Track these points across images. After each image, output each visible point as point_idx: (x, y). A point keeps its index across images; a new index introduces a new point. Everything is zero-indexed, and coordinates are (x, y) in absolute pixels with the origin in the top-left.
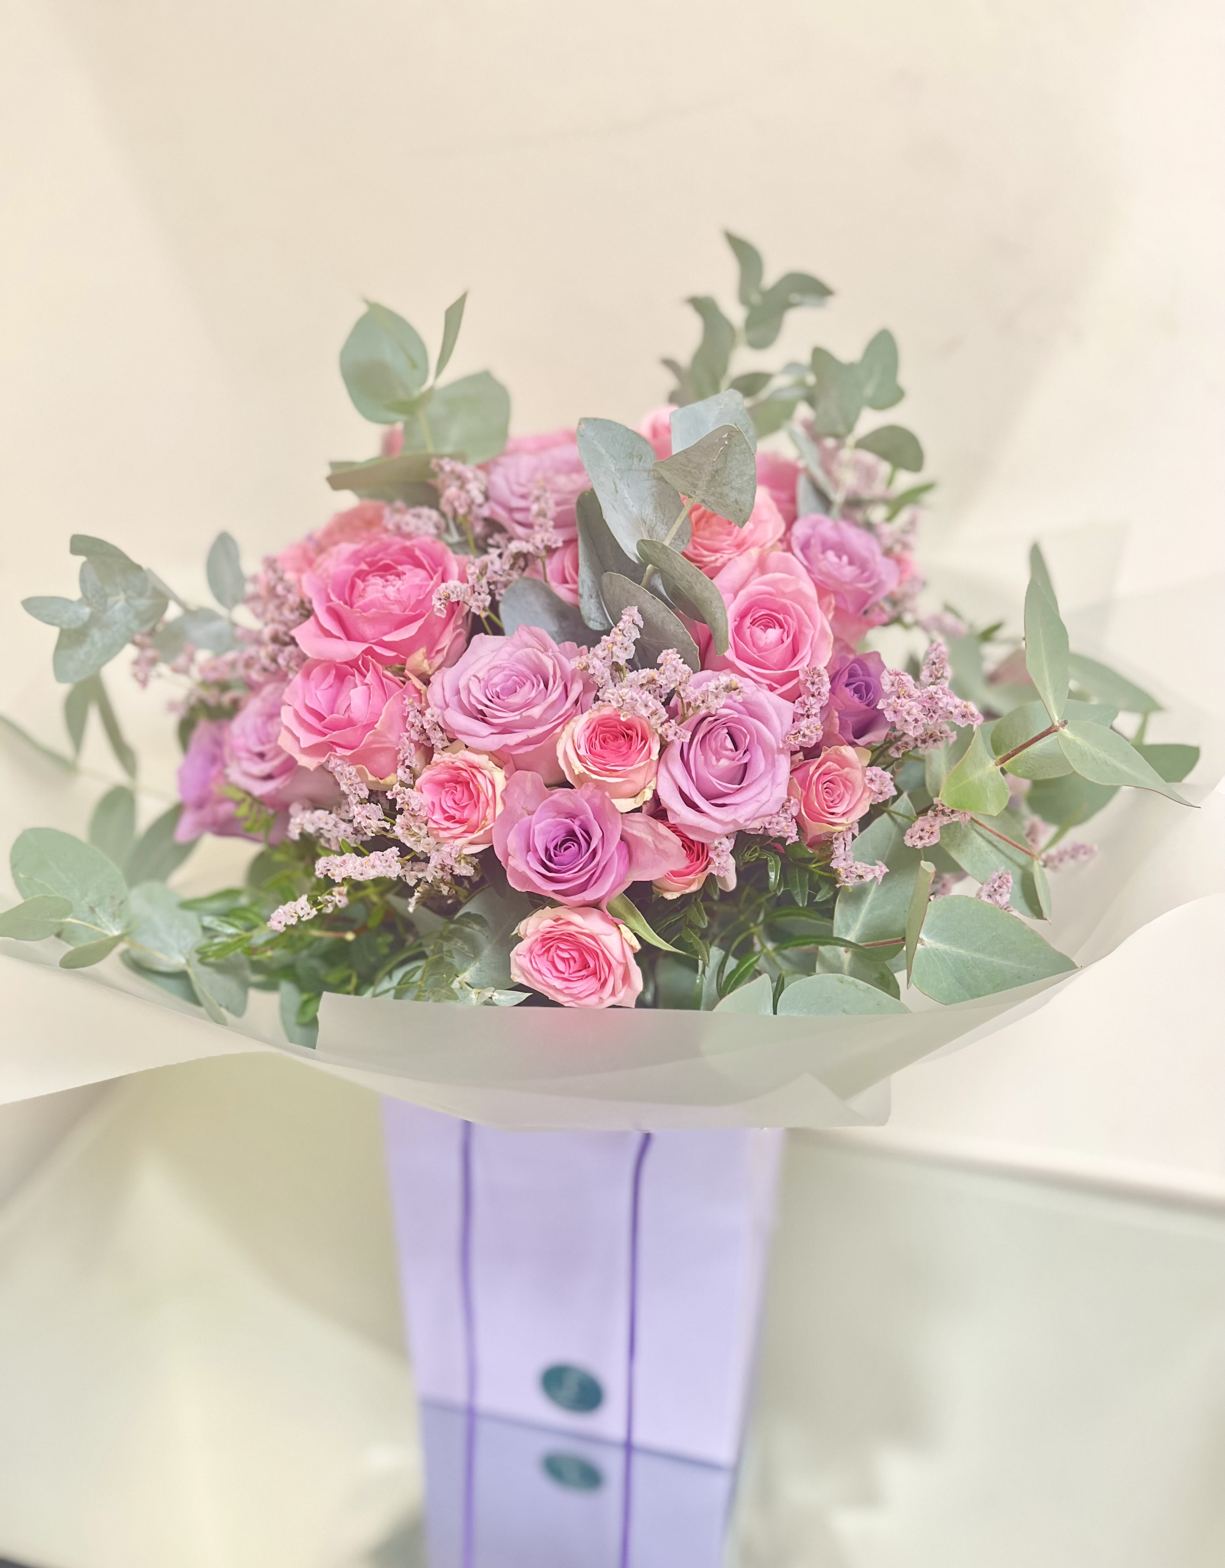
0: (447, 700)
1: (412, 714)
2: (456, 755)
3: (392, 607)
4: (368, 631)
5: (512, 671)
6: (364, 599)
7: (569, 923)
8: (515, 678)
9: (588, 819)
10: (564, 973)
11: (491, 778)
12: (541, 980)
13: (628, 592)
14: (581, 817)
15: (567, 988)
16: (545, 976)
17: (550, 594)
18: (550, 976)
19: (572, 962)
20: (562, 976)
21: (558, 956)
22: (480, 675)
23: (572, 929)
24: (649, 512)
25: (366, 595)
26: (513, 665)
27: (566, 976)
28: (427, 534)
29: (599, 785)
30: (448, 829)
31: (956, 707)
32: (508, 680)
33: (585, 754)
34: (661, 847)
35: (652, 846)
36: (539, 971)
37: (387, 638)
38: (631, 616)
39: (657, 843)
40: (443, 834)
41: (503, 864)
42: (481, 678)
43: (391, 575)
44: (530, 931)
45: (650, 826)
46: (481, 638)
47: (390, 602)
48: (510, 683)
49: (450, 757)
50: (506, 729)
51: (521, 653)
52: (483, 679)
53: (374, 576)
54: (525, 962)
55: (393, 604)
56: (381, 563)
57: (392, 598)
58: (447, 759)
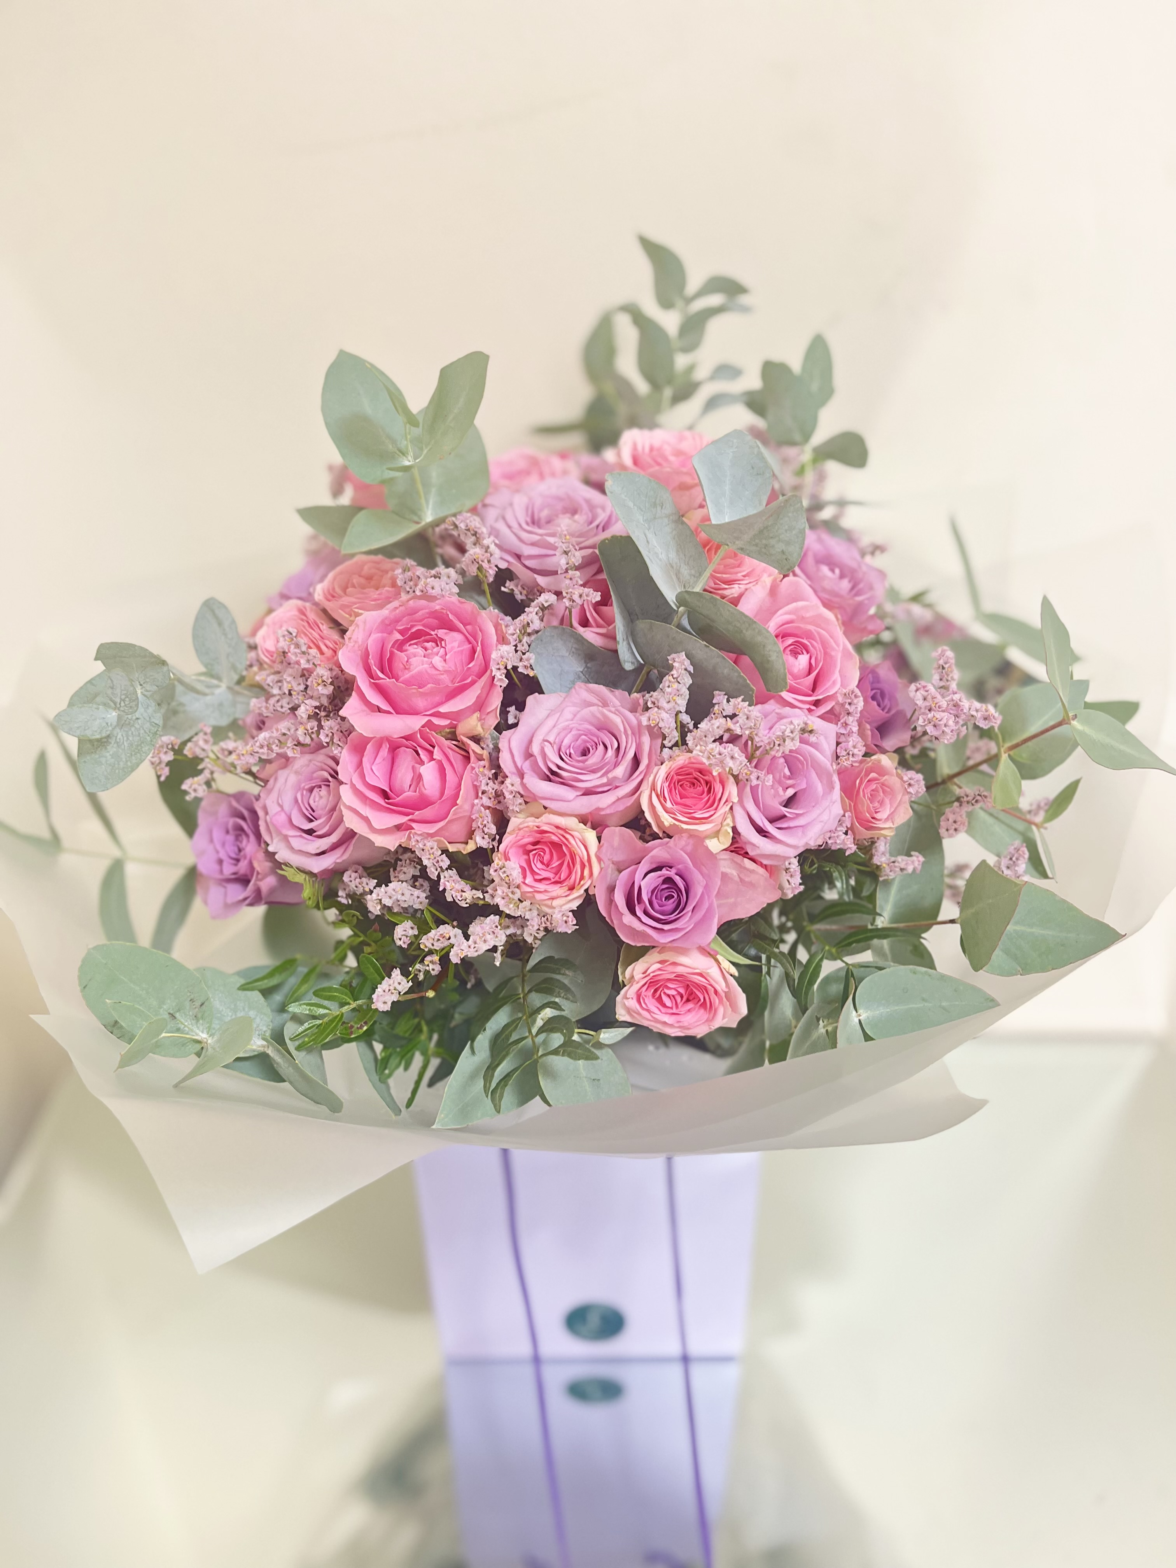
0: (519, 765)
1: (484, 782)
2: (540, 819)
3: (442, 677)
4: (420, 703)
5: (579, 730)
6: (410, 671)
7: (674, 964)
8: (583, 737)
9: (686, 868)
10: (672, 1008)
11: (581, 838)
12: (649, 1017)
13: (674, 639)
14: (680, 866)
15: (679, 1022)
16: (654, 1013)
17: (581, 640)
18: (659, 1012)
19: (679, 999)
20: (671, 1011)
21: (665, 993)
22: (551, 739)
23: (680, 970)
24: (673, 555)
25: (412, 667)
26: (580, 724)
27: (674, 1011)
28: (451, 594)
29: (692, 835)
30: (546, 891)
31: (977, 711)
32: (577, 740)
33: (672, 806)
34: (747, 879)
35: (737, 879)
36: (648, 1011)
37: (443, 709)
38: (680, 663)
39: (742, 876)
40: (539, 897)
41: (607, 919)
42: (552, 742)
43: (428, 642)
44: (638, 975)
45: (737, 863)
46: (535, 698)
47: (438, 672)
48: (579, 741)
49: (534, 821)
50: (588, 792)
51: (586, 712)
52: (555, 743)
53: (410, 645)
54: (632, 1003)
55: (442, 674)
56: (414, 630)
57: (441, 669)
58: (531, 824)
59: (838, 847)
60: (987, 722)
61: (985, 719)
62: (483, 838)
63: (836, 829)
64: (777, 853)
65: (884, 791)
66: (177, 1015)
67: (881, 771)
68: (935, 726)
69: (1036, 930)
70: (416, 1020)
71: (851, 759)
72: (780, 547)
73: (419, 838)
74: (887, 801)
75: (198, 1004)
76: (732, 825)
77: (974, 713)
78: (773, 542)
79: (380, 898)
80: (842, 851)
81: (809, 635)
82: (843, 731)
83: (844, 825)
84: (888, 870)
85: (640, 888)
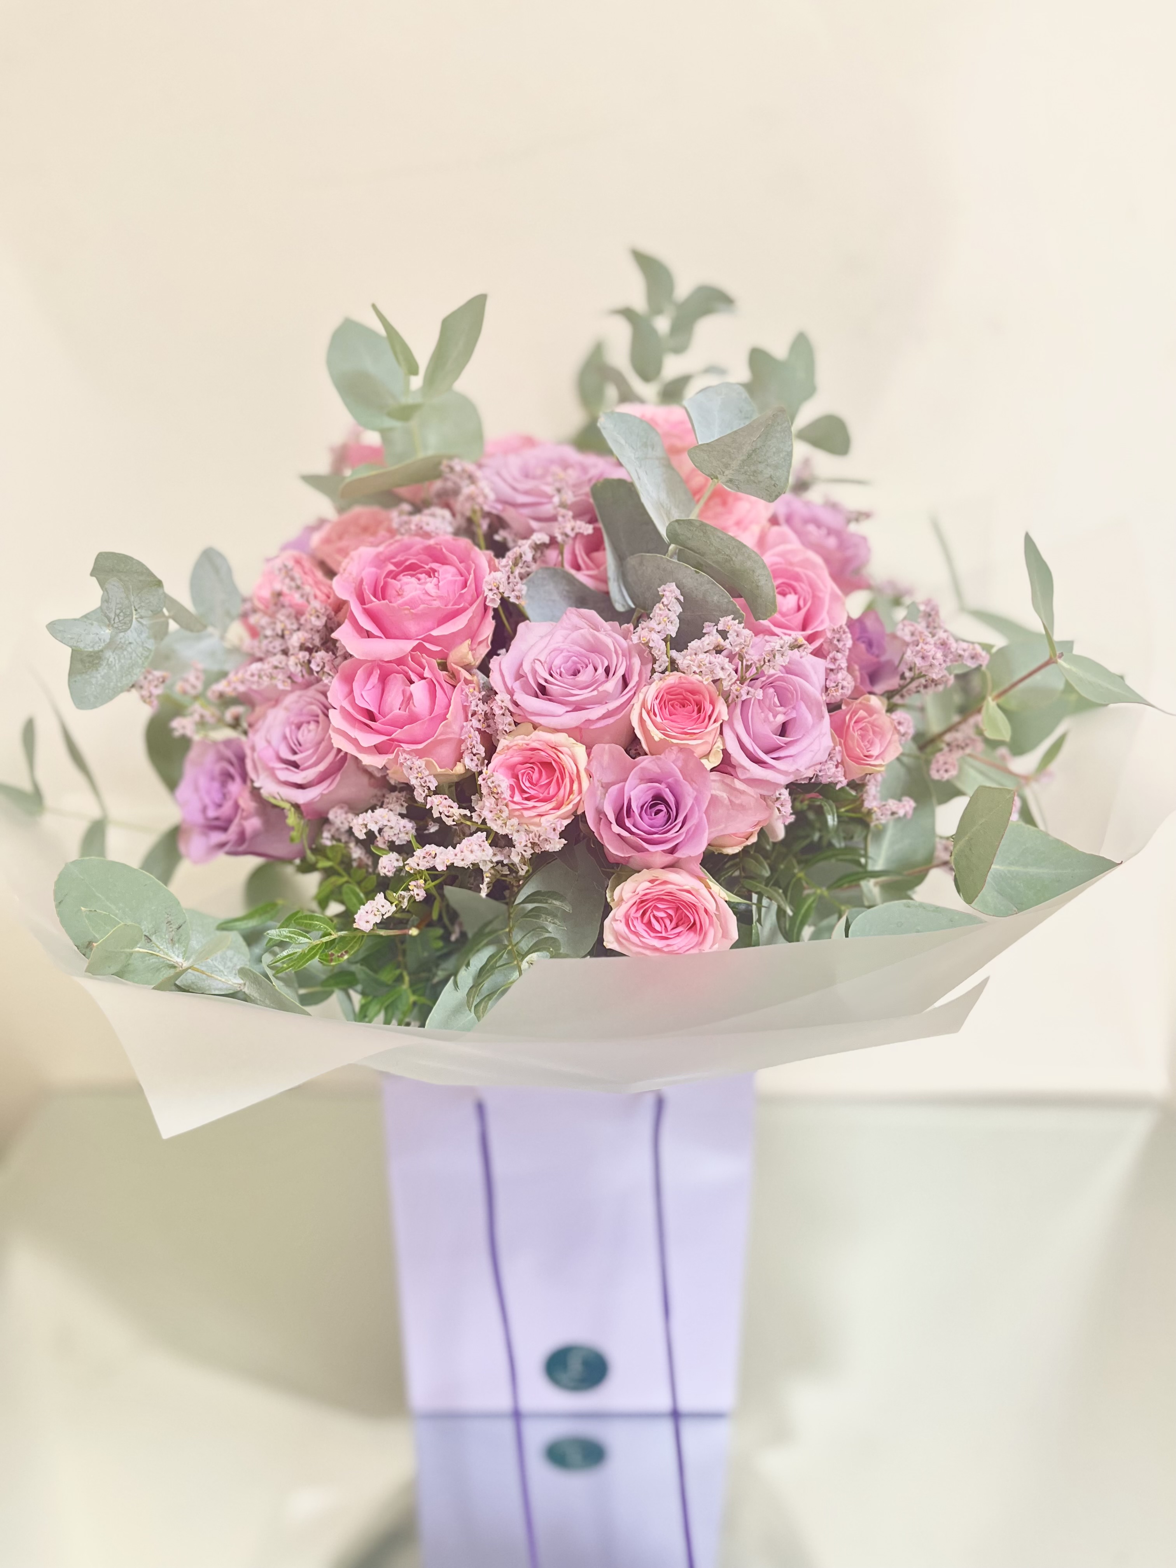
0: (510, 686)
1: (474, 703)
2: (529, 737)
3: (435, 602)
4: (412, 627)
5: (569, 652)
6: (402, 598)
7: (665, 882)
8: (574, 658)
9: (677, 781)
10: (661, 933)
11: (570, 753)
12: (640, 944)
13: (664, 570)
14: (670, 780)
15: (668, 945)
16: (643, 937)
17: (571, 581)
18: (648, 937)
19: (668, 922)
20: (660, 935)
21: (654, 916)
22: (543, 660)
23: (669, 888)
24: (663, 496)
25: (405, 593)
26: (570, 646)
27: (664, 934)
28: (445, 532)
29: (682, 749)
30: (534, 807)
31: (964, 650)
32: (567, 662)
33: (661, 721)
34: (737, 802)
35: (727, 802)
36: (636, 934)
37: (435, 633)
38: (670, 592)
39: (733, 799)
40: (527, 814)
41: (595, 834)
42: (543, 662)
43: (421, 573)
44: (626, 896)
45: (727, 785)
46: (526, 625)
47: (431, 598)
48: (570, 663)
49: (523, 739)
50: (578, 707)
51: (576, 635)
52: (545, 662)
53: (404, 575)
54: (621, 927)
55: (434, 600)
56: (407, 563)
57: (433, 594)
58: (520, 742)
59: (829, 780)
60: (974, 660)
61: (973, 658)
62: (472, 760)
63: (826, 761)
64: (768, 779)
65: (874, 732)
66: (153, 938)
67: (871, 711)
68: (923, 658)
69: (1032, 870)
70: (398, 972)
71: (840, 691)
72: (769, 472)
73: (408, 757)
74: (877, 741)
75: (175, 927)
76: (722, 747)
77: (961, 652)
78: (761, 467)
79: (365, 822)
80: (831, 785)
81: (797, 578)
82: (832, 666)
83: (834, 759)
84: (879, 813)
85: (630, 800)
